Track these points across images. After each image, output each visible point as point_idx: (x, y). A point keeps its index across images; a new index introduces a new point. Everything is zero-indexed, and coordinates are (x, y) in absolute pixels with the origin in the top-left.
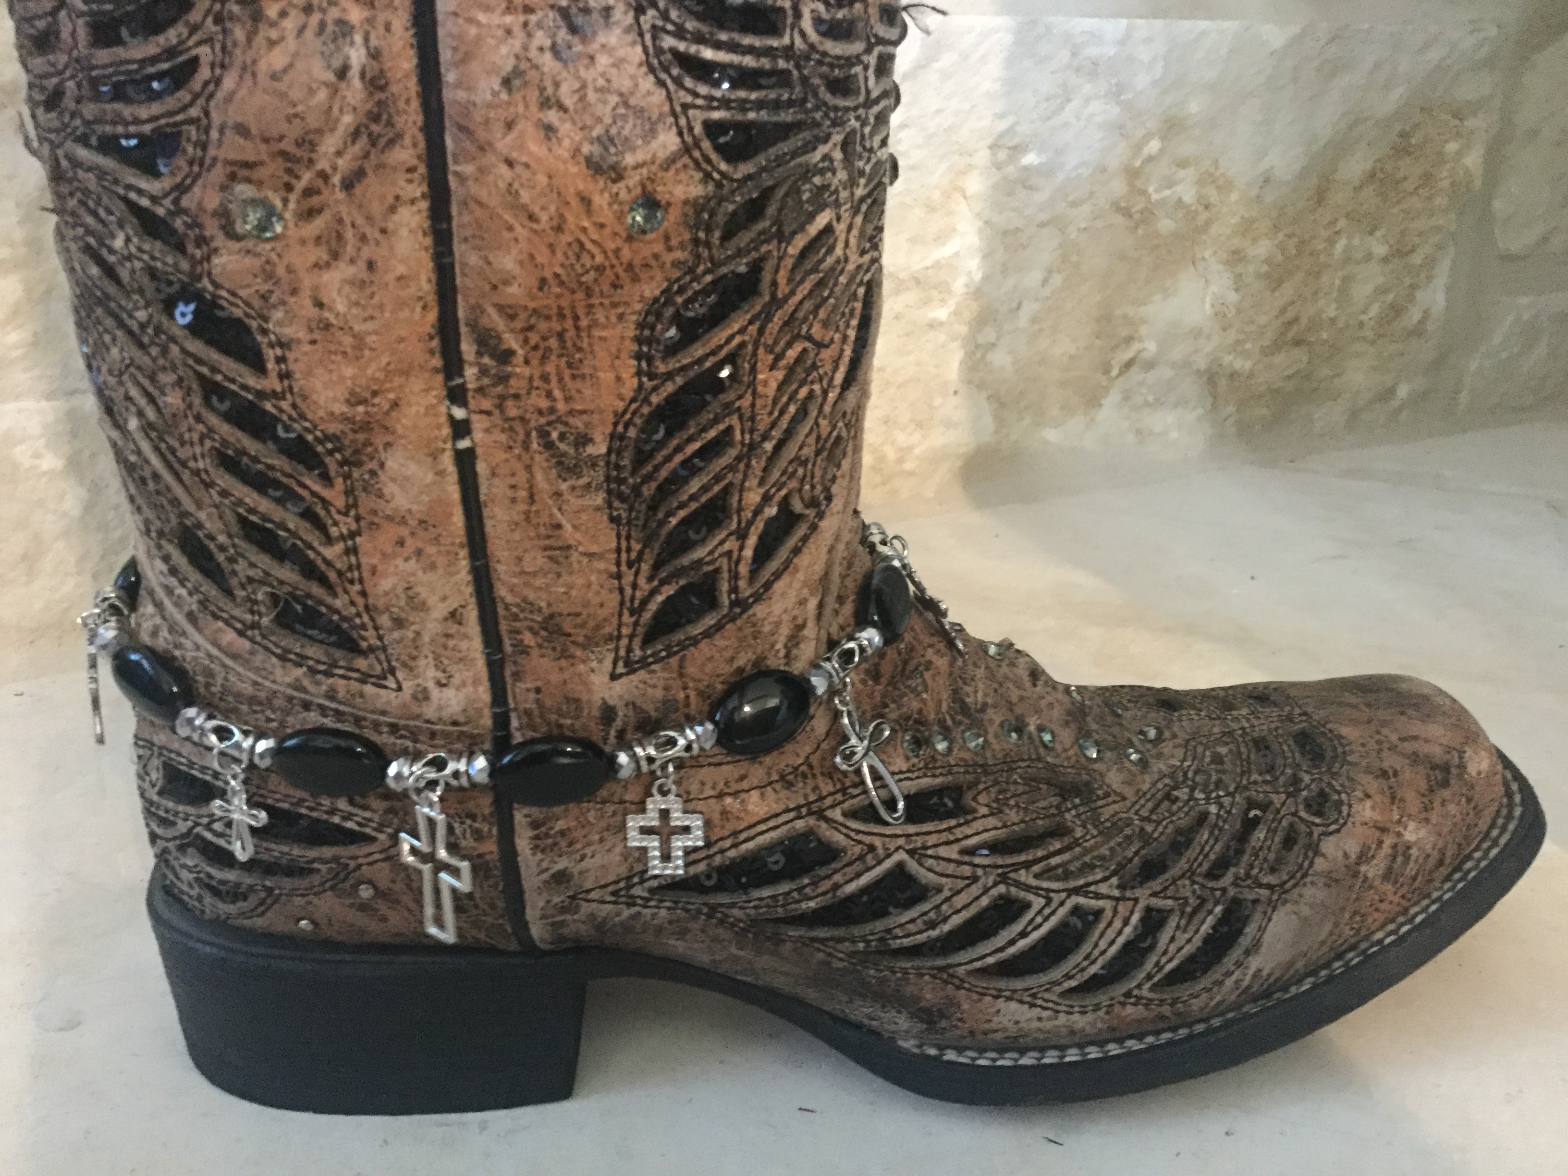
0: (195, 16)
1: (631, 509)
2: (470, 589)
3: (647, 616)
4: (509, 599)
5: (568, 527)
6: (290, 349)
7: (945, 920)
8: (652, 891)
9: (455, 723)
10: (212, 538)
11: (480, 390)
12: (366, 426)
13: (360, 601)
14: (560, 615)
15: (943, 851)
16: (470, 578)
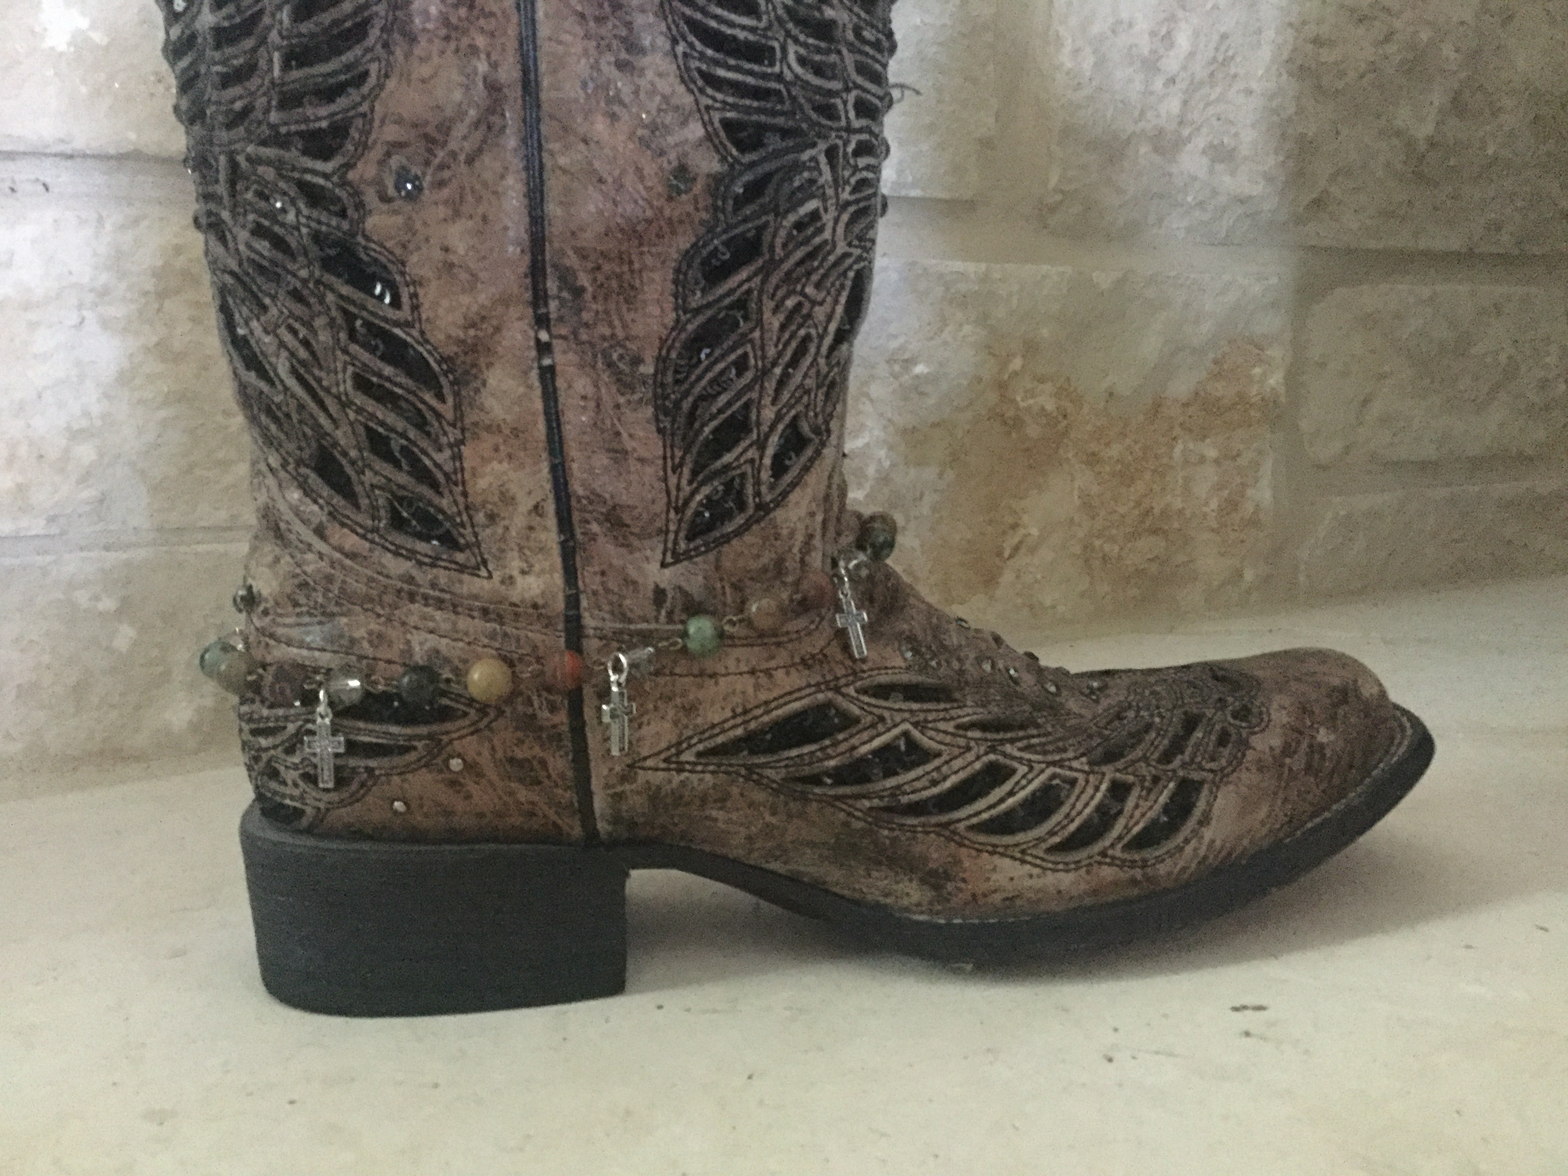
0: (371, 40)
1: (673, 422)
2: (548, 486)
3: (689, 513)
4: (581, 492)
5: (625, 435)
6: (421, 284)
7: (945, 778)
8: (699, 755)
9: (535, 606)
10: (345, 454)
11: (561, 319)
12: (473, 348)
13: (461, 500)
14: (621, 507)
15: (942, 726)
16: (549, 476)
